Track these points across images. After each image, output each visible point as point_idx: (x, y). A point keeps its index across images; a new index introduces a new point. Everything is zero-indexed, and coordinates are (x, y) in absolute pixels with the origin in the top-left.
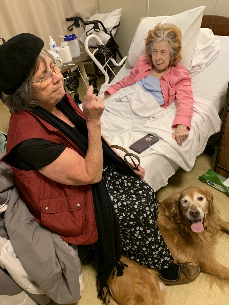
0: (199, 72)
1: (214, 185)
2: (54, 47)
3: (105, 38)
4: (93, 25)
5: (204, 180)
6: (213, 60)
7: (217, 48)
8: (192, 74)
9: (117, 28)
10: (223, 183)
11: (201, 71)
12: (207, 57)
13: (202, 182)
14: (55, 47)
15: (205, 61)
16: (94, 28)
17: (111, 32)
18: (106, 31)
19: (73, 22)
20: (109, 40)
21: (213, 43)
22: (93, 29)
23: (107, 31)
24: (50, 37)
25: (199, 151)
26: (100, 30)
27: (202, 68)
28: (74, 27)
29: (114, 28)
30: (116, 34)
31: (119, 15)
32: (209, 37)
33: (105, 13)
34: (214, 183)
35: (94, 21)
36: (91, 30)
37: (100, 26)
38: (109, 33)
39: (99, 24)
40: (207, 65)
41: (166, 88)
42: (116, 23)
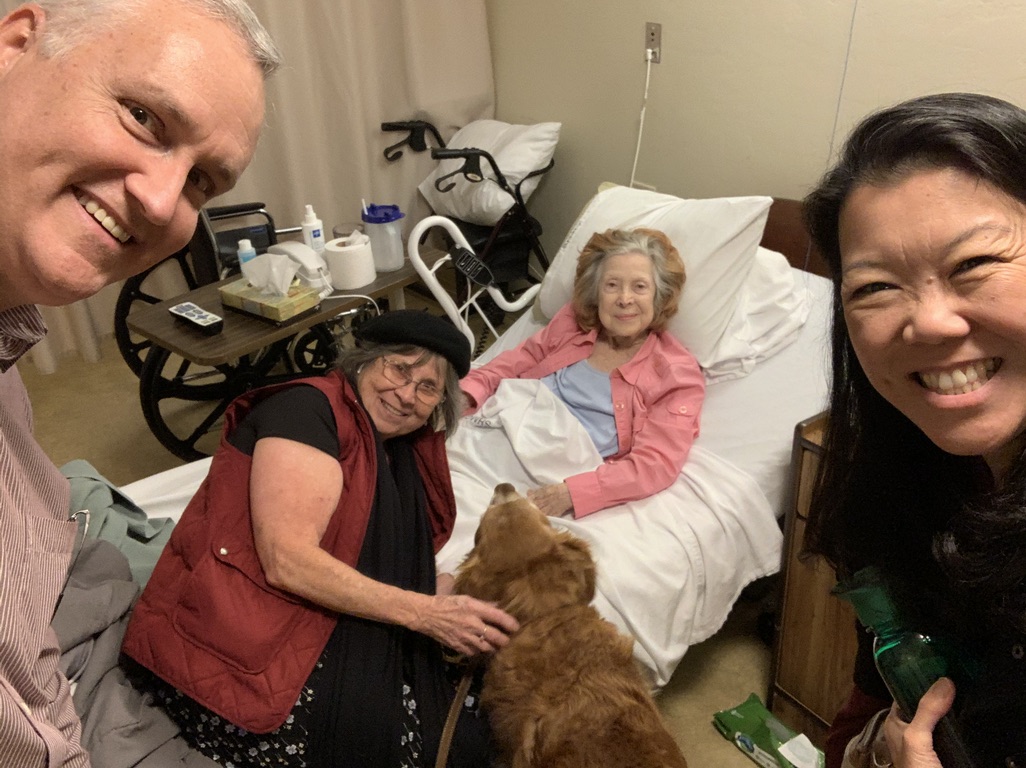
0: (738, 379)
1: (752, 751)
2: (315, 236)
3: (498, 202)
4: (461, 162)
5: (729, 730)
6: (780, 348)
7: (798, 316)
8: (717, 380)
9: (541, 176)
10: (780, 749)
11: (743, 374)
12: (766, 335)
13: (721, 737)
14: (319, 235)
15: (758, 348)
16: (465, 170)
17: (518, 187)
18: (501, 181)
19: (404, 136)
20: (510, 210)
21: (790, 296)
22: (462, 174)
23: (505, 181)
24: (307, 206)
25: (703, 627)
26: (482, 179)
27: (746, 368)
28: (406, 150)
29: (532, 175)
30: (535, 193)
31: (552, 140)
32: (777, 279)
33: (512, 124)
34: (755, 746)
35: (466, 149)
36: (453, 174)
37: (485, 166)
38: (513, 189)
39: (483, 161)
40: (762, 359)
41: (626, 406)
42: (540, 162)
